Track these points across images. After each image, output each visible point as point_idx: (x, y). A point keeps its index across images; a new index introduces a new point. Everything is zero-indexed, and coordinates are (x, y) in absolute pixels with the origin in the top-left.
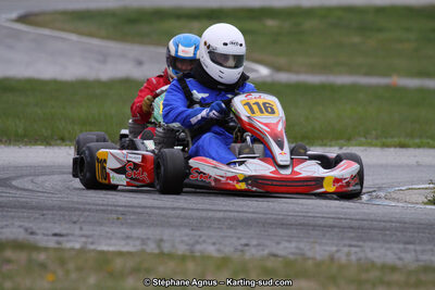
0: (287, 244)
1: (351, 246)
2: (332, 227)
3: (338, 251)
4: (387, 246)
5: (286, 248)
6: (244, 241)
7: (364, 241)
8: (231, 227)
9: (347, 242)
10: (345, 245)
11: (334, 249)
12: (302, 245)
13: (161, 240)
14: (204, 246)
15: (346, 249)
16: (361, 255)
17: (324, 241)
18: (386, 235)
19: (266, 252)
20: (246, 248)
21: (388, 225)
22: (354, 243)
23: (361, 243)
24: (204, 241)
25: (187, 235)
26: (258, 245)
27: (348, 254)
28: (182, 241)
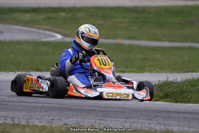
0: (72, 119)
1: (100, 120)
2: (92, 111)
3: (95, 122)
4: (118, 120)
5: (71, 121)
6: (51, 118)
7: (107, 117)
8: (45, 111)
9: (99, 118)
10: (98, 120)
11: (93, 121)
12: (78, 120)
13: (13, 117)
14: (33, 120)
15: (99, 121)
16: (106, 124)
17: (88, 117)
18: (116, 114)
19: (62, 123)
20: (53, 121)
21: (117, 110)
22: (102, 118)
23: (105, 119)
24: (33, 118)
25: (26, 115)
26: (58, 120)
27: (100, 124)
28: (23, 118)
